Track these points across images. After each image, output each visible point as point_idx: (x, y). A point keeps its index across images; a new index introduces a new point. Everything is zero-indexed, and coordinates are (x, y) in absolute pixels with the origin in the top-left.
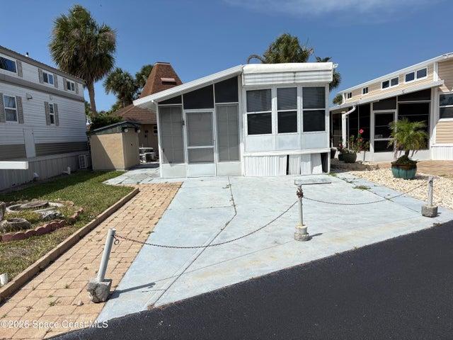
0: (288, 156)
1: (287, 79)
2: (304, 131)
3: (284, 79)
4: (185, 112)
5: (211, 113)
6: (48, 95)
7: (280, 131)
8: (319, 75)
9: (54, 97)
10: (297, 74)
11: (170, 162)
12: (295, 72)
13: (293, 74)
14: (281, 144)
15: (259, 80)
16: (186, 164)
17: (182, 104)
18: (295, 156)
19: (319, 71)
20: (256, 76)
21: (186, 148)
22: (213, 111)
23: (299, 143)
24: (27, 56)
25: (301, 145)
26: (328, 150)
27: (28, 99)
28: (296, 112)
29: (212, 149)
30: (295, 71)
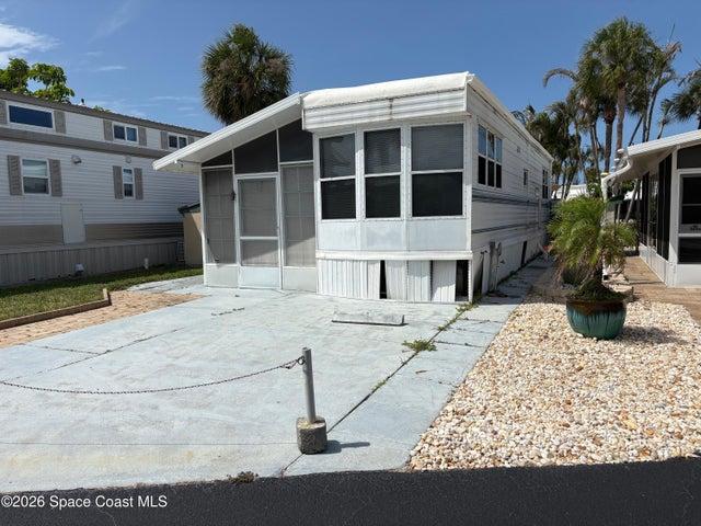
0: (383, 263)
1: (378, 112)
2: (414, 215)
3: (372, 113)
4: (236, 178)
5: (273, 180)
6: (123, 157)
7: (370, 213)
8: (438, 101)
9: (133, 158)
10: (395, 102)
11: (217, 261)
12: (391, 99)
13: (387, 103)
14: (371, 240)
15: (329, 118)
16: (238, 265)
17: (233, 165)
18: (396, 263)
19: (438, 92)
20: (324, 112)
21: (239, 238)
22: (277, 176)
23: (403, 237)
24: (81, 104)
25: (408, 244)
26: (466, 255)
27: (76, 163)
28: (399, 176)
29: (276, 241)
30: (392, 95)
